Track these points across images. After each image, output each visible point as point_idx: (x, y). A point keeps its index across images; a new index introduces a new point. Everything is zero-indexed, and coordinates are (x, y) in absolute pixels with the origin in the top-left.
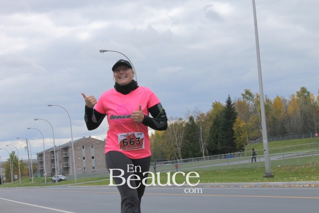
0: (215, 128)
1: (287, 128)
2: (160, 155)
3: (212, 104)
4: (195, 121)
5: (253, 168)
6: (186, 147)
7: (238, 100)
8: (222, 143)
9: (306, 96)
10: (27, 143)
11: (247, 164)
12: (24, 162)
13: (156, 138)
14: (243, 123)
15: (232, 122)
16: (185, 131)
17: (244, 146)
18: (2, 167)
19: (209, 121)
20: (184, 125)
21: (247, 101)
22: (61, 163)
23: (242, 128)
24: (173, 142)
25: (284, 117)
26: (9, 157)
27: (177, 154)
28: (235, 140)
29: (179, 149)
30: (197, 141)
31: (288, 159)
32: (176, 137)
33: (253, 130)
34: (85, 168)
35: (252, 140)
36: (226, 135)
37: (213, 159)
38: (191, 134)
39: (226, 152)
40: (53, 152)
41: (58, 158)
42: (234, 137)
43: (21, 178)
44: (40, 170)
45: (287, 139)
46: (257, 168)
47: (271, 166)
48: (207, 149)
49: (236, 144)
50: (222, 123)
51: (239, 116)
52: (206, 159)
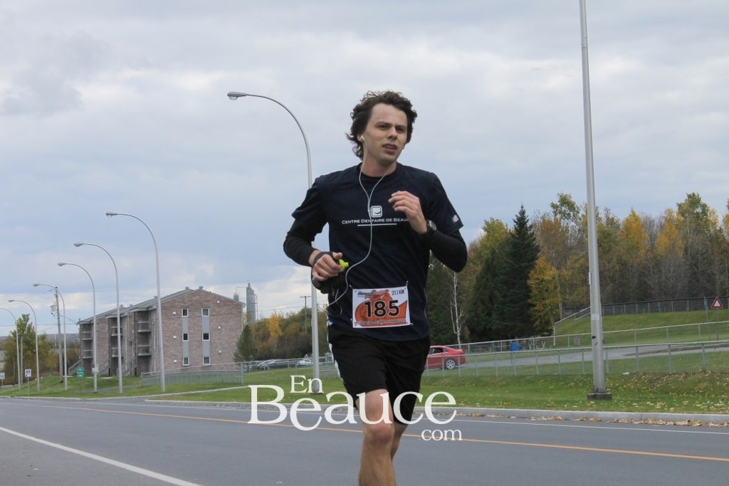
0: (487, 280)
1: (652, 286)
3: (483, 224)
5: (568, 375)
7: (543, 218)
8: (502, 313)
9: (698, 213)
10: (57, 296)
11: (555, 365)
12: (48, 340)
14: (551, 270)
15: (527, 267)
17: (551, 324)
19: (474, 264)
21: (562, 220)
22: (133, 346)
23: (549, 282)
25: (647, 260)
26: (14, 328)
28: (532, 309)
30: (445, 309)
31: (649, 357)
33: (573, 287)
34: (186, 360)
35: (571, 311)
36: (511, 296)
37: (480, 349)
38: (431, 291)
39: (509, 336)
40: (115, 319)
41: (126, 334)
42: (529, 301)
43: (41, 377)
44: (84, 359)
45: (651, 312)
46: (576, 375)
47: (608, 372)
48: (466, 328)
49: (532, 319)
50: (505, 268)
51: (543, 253)
52: (465, 348)
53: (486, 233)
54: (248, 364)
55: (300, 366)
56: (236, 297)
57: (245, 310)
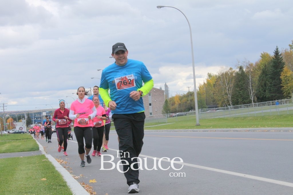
0: (263, 77)
2: (212, 102)
3: (260, 55)
4: (244, 70)
6: (236, 94)
7: (285, 51)
8: (270, 90)
13: (208, 86)
14: (290, 72)
15: (280, 71)
16: (235, 80)
17: (290, 94)
19: (258, 71)
20: (234, 75)
23: (289, 77)
24: (224, 90)
27: (228, 101)
28: (282, 88)
29: (230, 96)
30: (247, 89)
32: (227, 85)
36: (273, 83)
37: (262, 105)
38: (240, 83)
39: (273, 99)
42: (281, 85)
48: (255, 97)
49: (283, 92)
50: (270, 72)
51: (286, 65)
52: (255, 105)
53: (262, 58)
54: (167, 115)
56: (161, 88)
57: (165, 93)
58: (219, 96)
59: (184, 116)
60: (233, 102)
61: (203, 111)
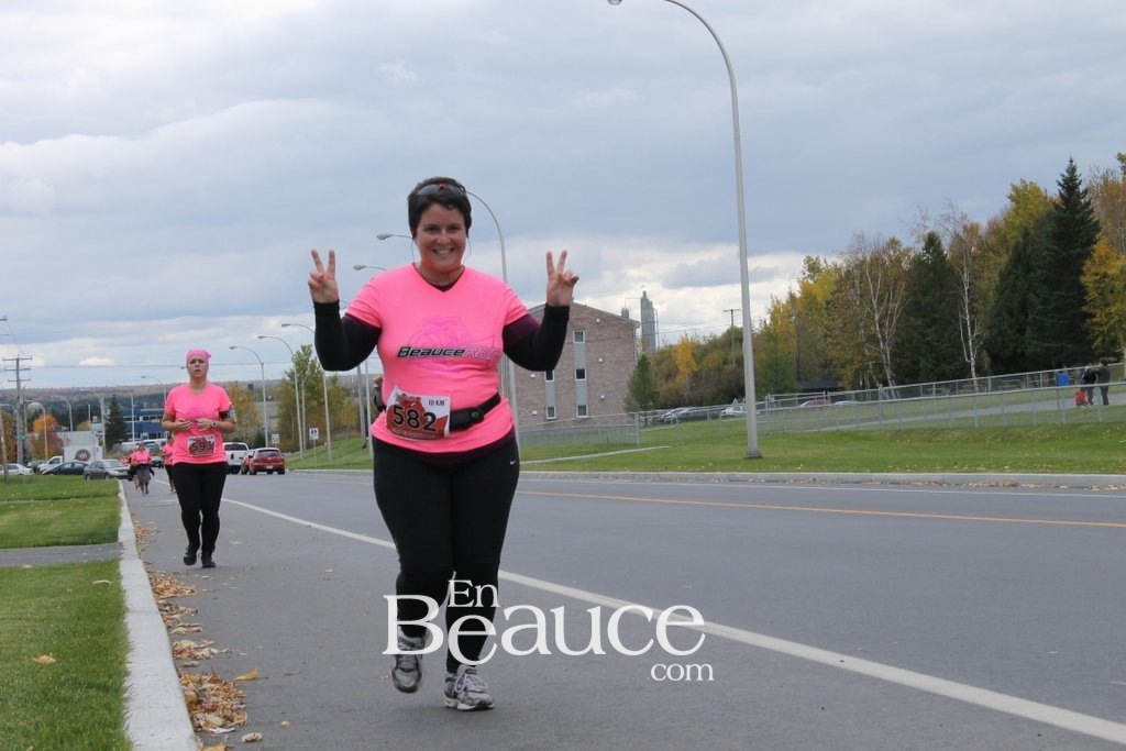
0: (1017, 278)
2: (818, 370)
3: (1009, 191)
4: (945, 248)
6: (910, 341)
7: (1105, 177)
8: (1042, 329)
12: (341, 384)
13: (805, 308)
14: (1119, 258)
15: (1079, 256)
16: (909, 286)
17: (1119, 344)
18: (267, 400)
19: (997, 253)
20: (905, 266)
23: (1115, 278)
24: (866, 326)
26: (290, 366)
27: (879, 367)
28: (1088, 321)
29: (885, 348)
30: (952, 324)
32: (875, 307)
34: (551, 410)
36: (1054, 301)
37: (1007, 386)
38: (929, 297)
39: (1053, 364)
42: (1084, 309)
43: (333, 439)
48: (985, 352)
49: (1090, 337)
50: (1044, 258)
51: (1105, 234)
52: (983, 385)
53: (1013, 204)
54: (645, 415)
55: (726, 417)
56: (626, 312)
57: (639, 332)
58: (843, 348)
59: (710, 422)
60: (897, 369)
61: (784, 404)
